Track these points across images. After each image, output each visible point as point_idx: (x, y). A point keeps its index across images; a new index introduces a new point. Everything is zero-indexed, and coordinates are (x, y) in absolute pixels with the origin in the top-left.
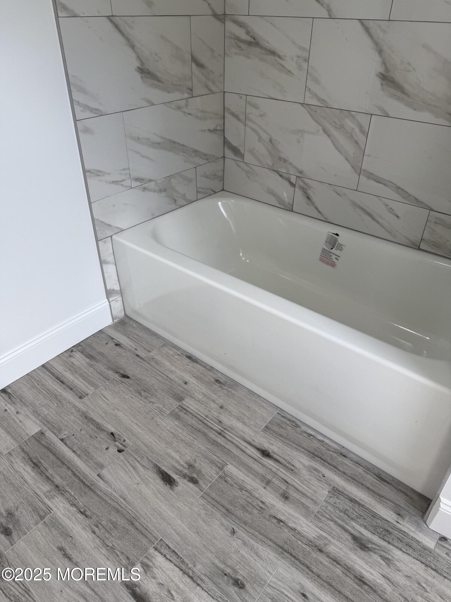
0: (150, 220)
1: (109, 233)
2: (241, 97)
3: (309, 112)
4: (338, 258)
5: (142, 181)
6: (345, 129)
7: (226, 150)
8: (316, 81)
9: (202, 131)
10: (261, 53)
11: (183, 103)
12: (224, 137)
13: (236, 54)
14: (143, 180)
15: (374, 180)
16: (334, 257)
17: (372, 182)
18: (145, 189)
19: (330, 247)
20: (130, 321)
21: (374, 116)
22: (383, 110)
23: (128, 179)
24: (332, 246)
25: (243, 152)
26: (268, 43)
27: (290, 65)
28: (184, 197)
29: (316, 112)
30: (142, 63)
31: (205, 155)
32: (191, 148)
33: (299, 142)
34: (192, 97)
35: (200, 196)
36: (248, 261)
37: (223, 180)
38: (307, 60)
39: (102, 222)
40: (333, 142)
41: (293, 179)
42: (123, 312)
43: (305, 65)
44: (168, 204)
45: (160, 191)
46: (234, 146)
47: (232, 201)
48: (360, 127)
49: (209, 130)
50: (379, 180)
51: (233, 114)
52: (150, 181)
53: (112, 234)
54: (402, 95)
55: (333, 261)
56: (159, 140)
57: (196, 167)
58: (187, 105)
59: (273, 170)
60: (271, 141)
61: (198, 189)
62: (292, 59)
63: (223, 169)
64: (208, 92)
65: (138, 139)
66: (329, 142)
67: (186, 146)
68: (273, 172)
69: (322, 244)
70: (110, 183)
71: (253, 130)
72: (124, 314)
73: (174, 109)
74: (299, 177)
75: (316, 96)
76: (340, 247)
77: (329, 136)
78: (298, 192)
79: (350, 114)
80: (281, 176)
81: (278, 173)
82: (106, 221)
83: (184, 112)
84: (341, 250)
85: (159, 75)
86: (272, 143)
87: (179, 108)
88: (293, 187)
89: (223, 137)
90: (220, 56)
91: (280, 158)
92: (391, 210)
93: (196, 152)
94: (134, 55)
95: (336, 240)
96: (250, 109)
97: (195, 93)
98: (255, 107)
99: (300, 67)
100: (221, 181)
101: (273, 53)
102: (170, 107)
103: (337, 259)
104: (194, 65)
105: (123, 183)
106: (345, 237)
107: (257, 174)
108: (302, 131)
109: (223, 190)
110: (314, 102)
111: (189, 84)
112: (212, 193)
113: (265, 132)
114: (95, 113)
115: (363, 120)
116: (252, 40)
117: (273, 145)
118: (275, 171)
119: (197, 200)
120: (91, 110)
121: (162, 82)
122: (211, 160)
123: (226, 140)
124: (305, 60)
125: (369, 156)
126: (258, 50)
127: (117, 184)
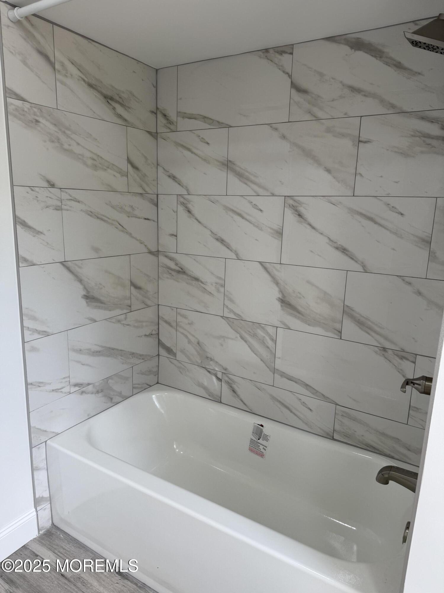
0: (86, 420)
1: (43, 439)
2: (172, 309)
3: (228, 323)
4: (265, 448)
5: (80, 386)
6: (258, 337)
7: (161, 349)
8: (231, 300)
9: (139, 337)
10: (188, 279)
11: (123, 317)
12: (159, 339)
13: (167, 278)
14: (82, 385)
15: (286, 378)
16: (261, 447)
17: (285, 380)
18: (83, 392)
19: (257, 437)
20: (57, 531)
21: (279, 328)
22: (284, 324)
23: (68, 385)
24: (259, 437)
25: (175, 352)
26: (193, 272)
27: (211, 288)
28: (120, 394)
29: (233, 323)
30: (88, 292)
31: (141, 355)
32: (128, 351)
33: (222, 345)
34: (131, 312)
35: (135, 391)
36: (182, 453)
37: (158, 374)
38: (223, 286)
39: (38, 429)
40: (249, 347)
41: (220, 375)
42: (51, 522)
43: (222, 290)
44: (105, 403)
45: (98, 392)
46: (167, 346)
47: (166, 394)
48: (269, 335)
49: (145, 335)
50: (290, 379)
51: (166, 322)
52: (89, 384)
53: (46, 440)
54: (298, 315)
55: (261, 452)
56: (99, 349)
57: (132, 367)
58: (126, 318)
59: (202, 367)
60: (198, 343)
61: (134, 386)
62: (212, 285)
63: (158, 365)
64: (145, 306)
65: (80, 351)
66: (246, 346)
67: (124, 351)
68: (202, 368)
69: (250, 435)
70: (50, 392)
71: (183, 334)
72: (51, 523)
73: (114, 323)
74: (224, 373)
75: (231, 311)
76: (266, 438)
77: (246, 341)
78: (225, 387)
79: (260, 326)
80: (209, 372)
81: (206, 369)
82: (43, 428)
83: (124, 324)
84: (267, 440)
85: (102, 298)
86: (199, 345)
87: (119, 321)
88: (220, 381)
89: (157, 339)
90: (155, 279)
91: (207, 358)
92: (304, 404)
93: (133, 354)
94: (81, 287)
95: (261, 431)
96: (180, 319)
97: (133, 308)
98: (185, 317)
99: (219, 290)
100: (155, 375)
101: (197, 279)
102: (111, 322)
103: (265, 450)
104: (132, 288)
105: (63, 390)
106: (269, 428)
107: (188, 370)
108: (223, 337)
109: (158, 383)
110: (232, 316)
111: (128, 302)
112: (147, 387)
113: (194, 336)
114: (43, 335)
115: (271, 330)
116: (180, 270)
117: (200, 346)
118: (203, 367)
119: (133, 395)
120: (39, 332)
121: (104, 304)
122: (146, 359)
123: (160, 341)
124: (222, 286)
125: (279, 358)
126: (185, 277)
127: (57, 392)
